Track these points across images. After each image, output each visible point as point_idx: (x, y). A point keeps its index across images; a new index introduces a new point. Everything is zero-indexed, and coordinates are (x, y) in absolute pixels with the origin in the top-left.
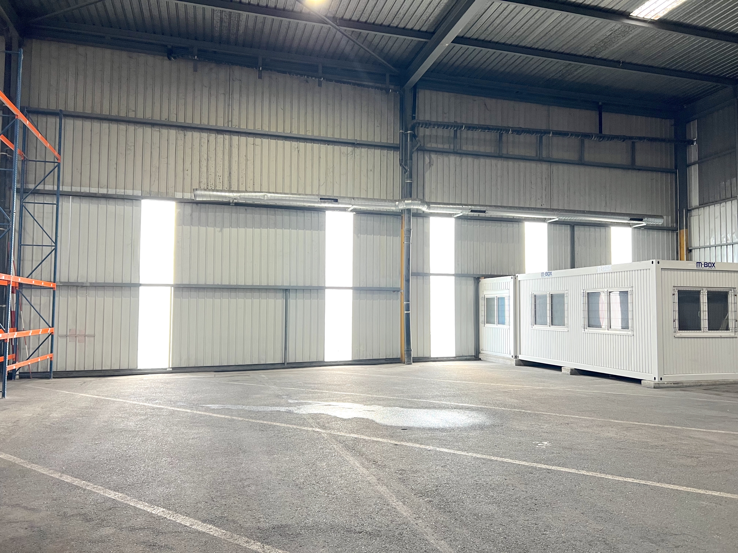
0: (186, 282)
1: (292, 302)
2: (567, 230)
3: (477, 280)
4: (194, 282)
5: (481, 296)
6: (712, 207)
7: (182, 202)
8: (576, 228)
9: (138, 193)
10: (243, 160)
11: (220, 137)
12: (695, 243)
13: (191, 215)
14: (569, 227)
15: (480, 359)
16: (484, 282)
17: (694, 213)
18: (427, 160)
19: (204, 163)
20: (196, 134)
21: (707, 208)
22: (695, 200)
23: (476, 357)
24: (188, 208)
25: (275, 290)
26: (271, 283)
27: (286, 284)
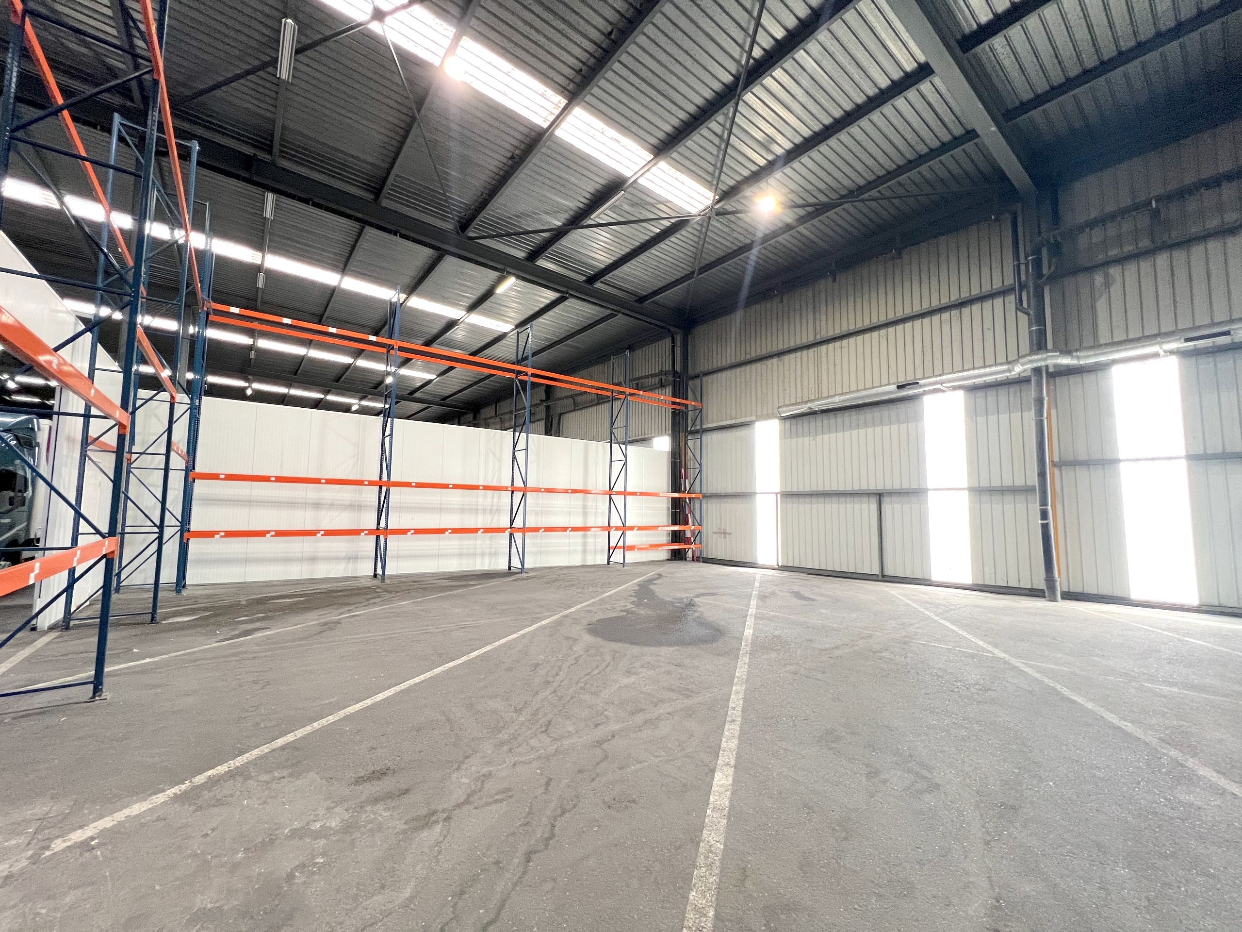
0: (791, 489)
1: (887, 507)
4: (795, 489)
7: (784, 418)
9: (753, 418)
13: (790, 429)
19: (799, 380)
24: (788, 423)
25: (868, 494)
26: (864, 487)
27: (880, 487)
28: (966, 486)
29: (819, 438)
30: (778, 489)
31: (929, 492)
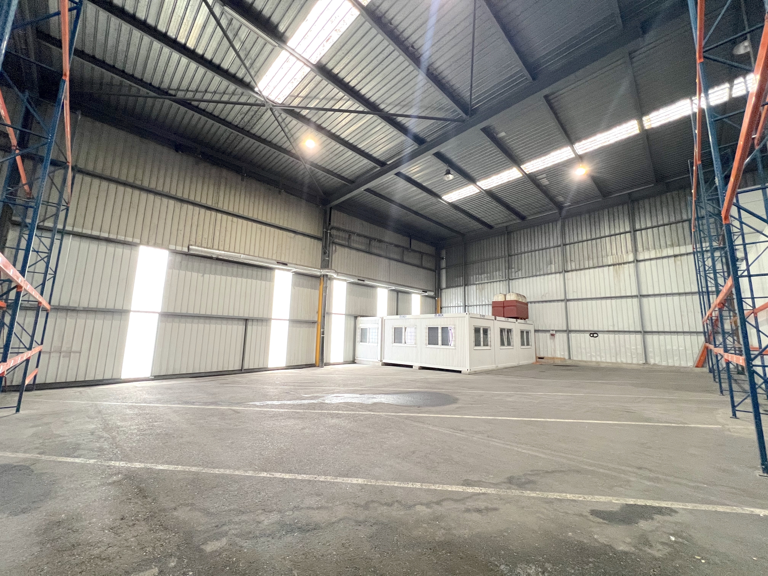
0: (171, 310)
1: (249, 328)
2: (395, 294)
3: (356, 317)
4: (178, 311)
5: (358, 326)
6: (451, 289)
7: (175, 252)
8: (399, 294)
9: (137, 241)
10: (223, 230)
11: (208, 212)
12: (444, 305)
13: (181, 262)
14: (396, 293)
15: (355, 363)
16: (360, 319)
17: (443, 291)
18: (334, 248)
19: (194, 228)
20: (191, 207)
21: (449, 289)
22: (444, 285)
23: (354, 362)
24: (179, 258)
25: (239, 319)
26: (236, 314)
27: (246, 316)
28: (288, 318)
29: (207, 276)
30: (159, 310)
31: (272, 321)
